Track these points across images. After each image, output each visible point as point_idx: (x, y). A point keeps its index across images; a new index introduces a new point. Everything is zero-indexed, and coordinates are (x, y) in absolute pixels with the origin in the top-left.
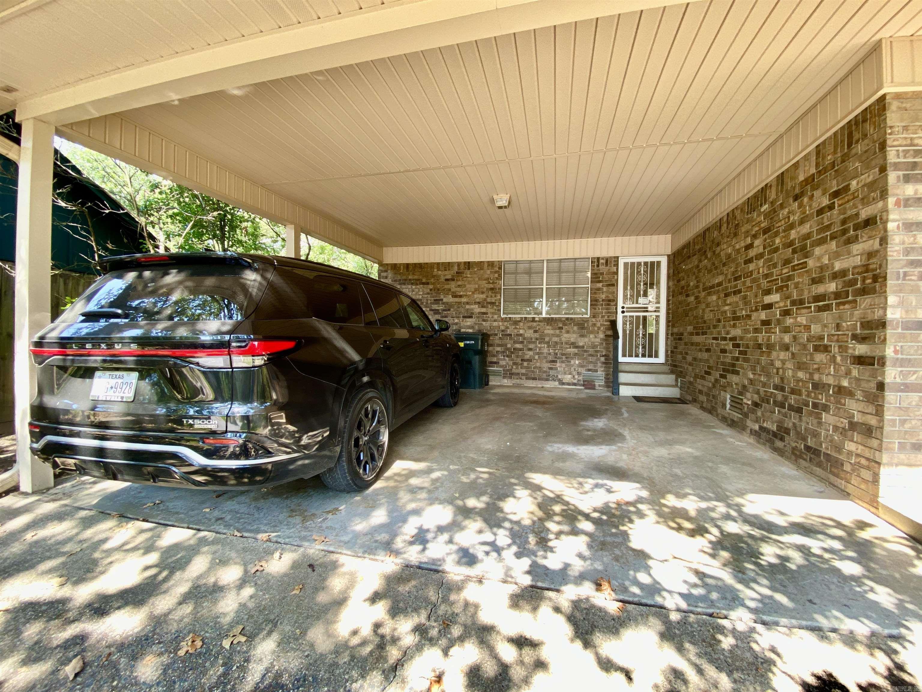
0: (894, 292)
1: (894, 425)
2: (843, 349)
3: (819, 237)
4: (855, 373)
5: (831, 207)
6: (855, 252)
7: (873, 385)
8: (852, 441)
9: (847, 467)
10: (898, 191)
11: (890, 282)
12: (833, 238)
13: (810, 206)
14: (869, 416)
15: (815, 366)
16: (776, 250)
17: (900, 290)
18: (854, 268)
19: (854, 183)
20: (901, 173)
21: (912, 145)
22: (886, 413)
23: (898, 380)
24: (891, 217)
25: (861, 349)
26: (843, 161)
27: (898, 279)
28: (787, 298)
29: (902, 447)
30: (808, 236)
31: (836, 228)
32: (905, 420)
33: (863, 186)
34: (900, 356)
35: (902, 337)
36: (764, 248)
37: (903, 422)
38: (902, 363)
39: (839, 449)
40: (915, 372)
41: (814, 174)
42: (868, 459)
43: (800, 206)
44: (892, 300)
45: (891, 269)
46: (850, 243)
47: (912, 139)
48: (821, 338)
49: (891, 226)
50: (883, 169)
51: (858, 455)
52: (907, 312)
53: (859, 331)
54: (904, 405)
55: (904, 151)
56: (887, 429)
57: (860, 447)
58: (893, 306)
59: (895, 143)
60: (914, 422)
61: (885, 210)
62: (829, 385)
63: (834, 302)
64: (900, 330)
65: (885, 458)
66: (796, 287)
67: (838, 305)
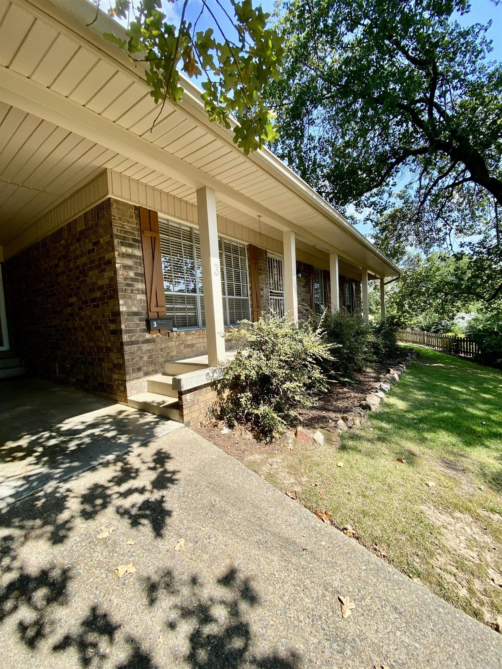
0: (122, 298)
1: (129, 361)
2: (106, 327)
3: (90, 266)
4: (112, 339)
5: (93, 250)
6: (105, 277)
7: (119, 344)
8: (115, 373)
9: (115, 388)
10: (119, 249)
11: (120, 293)
12: (96, 268)
13: (85, 247)
14: (119, 359)
15: (97, 338)
16: (71, 270)
17: (124, 298)
18: (106, 285)
19: (101, 240)
20: (119, 240)
21: (123, 228)
22: (125, 356)
23: (128, 340)
24: (117, 261)
25: (113, 327)
26: (96, 227)
27: (123, 292)
28: (80, 300)
29: (133, 371)
30: (85, 265)
31: (97, 263)
32: (133, 358)
33: (106, 242)
34: (127, 329)
35: (127, 320)
36: (65, 268)
37: (132, 359)
38: (128, 332)
39: (110, 379)
40: (134, 335)
41: (84, 230)
42: (121, 380)
43: (80, 246)
44: (121, 302)
45: (120, 287)
46: (102, 272)
47: (123, 225)
48: (97, 322)
49: (117, 266)
50: (112, 237)
51: (118, 380)
52: (128, 307)
53: (111, 318)
54: (132, 351)
55: (120, 230)
56: (127, 363)
57: (118, 375)
58: (122, 305)
59: (116, 225)
60: (137, 358)
61: (114, 257)
62: (103, 347)
63: (100, 303)
64: (126, 316)
65: (128, 378)
66: (83, 293)
67: (102, 304)
